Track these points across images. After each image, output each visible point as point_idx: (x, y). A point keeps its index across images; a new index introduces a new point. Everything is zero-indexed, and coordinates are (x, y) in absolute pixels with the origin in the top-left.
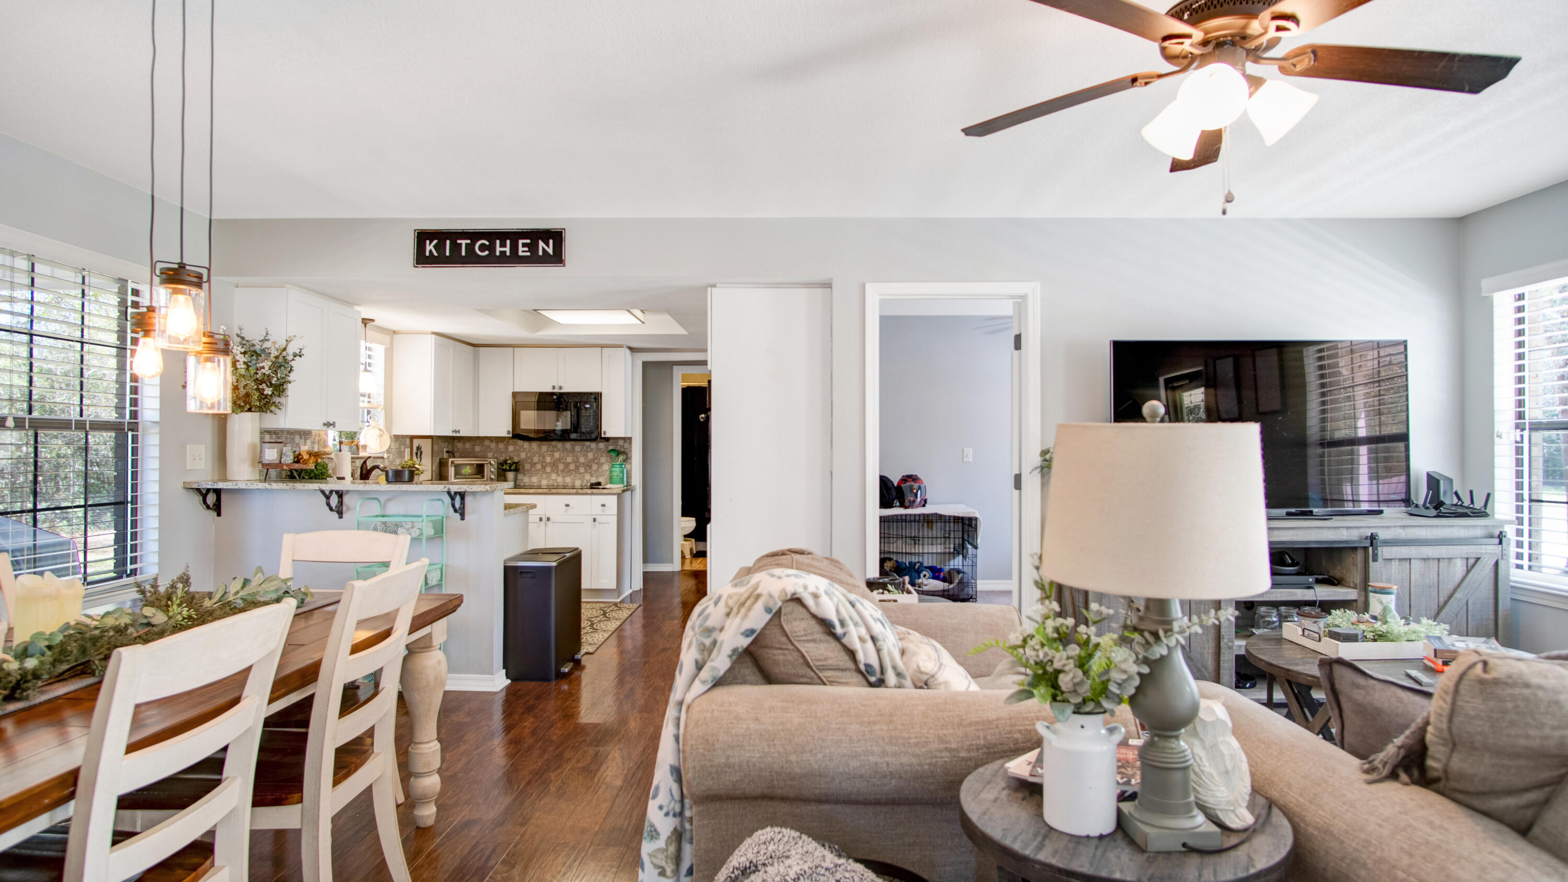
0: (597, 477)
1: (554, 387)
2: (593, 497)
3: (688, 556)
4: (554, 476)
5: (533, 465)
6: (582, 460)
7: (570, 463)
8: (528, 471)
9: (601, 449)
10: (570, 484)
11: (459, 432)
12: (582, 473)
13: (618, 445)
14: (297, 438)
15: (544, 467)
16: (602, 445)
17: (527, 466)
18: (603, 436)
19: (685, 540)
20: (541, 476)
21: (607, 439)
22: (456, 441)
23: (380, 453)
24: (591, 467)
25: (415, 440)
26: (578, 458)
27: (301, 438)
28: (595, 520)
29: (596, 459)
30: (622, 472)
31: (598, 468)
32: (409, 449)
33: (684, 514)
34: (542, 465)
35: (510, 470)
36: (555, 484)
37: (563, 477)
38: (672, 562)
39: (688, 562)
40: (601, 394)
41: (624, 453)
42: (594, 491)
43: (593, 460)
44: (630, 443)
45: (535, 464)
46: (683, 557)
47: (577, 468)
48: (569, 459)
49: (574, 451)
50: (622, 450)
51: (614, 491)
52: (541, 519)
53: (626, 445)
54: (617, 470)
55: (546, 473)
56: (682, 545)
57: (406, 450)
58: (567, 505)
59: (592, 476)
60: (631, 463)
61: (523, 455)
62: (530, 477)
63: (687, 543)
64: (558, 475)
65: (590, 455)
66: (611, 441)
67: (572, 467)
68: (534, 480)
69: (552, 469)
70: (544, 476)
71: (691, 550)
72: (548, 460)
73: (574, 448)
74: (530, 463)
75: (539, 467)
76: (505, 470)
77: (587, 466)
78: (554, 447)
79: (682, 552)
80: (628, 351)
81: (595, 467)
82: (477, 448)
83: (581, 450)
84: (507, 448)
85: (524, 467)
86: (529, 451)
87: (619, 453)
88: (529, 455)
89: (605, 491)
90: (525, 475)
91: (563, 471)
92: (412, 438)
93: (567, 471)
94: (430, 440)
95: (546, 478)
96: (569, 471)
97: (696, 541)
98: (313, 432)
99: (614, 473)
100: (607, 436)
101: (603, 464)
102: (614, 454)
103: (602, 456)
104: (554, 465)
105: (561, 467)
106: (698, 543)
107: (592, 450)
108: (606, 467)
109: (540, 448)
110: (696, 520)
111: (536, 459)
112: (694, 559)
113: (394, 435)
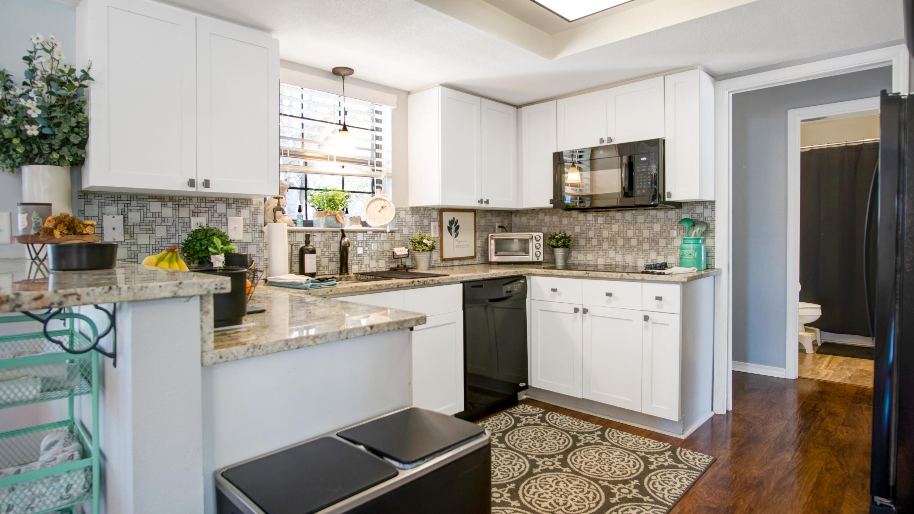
0: (665, 256)
1: (602, 141)
2: (645, 285)
3: (809, 350)
4: (612, 254)
5: (589, 239)
6: (646, 233)
7: (631, 238)
8: (583, 247)
9: (671, 219)
10: (630, 264)
11: (487, 202)
12: (646, 250)
13: (694, 213)
14: (221, 208)
15: (600, 243)
16: (673, 214)
17: (582, 242)
18: (667, 199)
19: (806, 330)
20: (597, 253)
21: (678, 205)
22: (513, 216)
23: (381, 226)
24: (658, 243)
25: (445, 214)
26: (641, 231)
27: (229, 206)
28: (646, 318)
29: (664, 232)
30: (698, 250)
31: (667, 244)
32: (437, 224)
33: (804, 297)
34: (599, 241)
35: (558, 247)
36: (614, 263)
37: (623, 255)
38: (784, 365)
39: (809, 359)
40: (664, 141)
41: (704, 223)
42: (646, 276)
43: (660, 234)
44: (713, 209)
45: (591, 239)
46: (802, 351)
47: (640, 243)
48: (630, 233)
49: (636, 223)
50: (701, 219)
51: (676, 278)
52: (576, 310)
53: (707, 213)
54: (690, 246)
55: (603, 250)
56: (800, 337)
57: (432, 224)
58: (609, 295)
59: (658, 254)
60: (714, 238)
61: (578, 229)
62: (585, 255)
63: (808, 335)
64: (617, 252)
65: (657, 228)
66: (685, 208)
67: (634, 242)
68: (590, 258)
69: (609, 244)
70: (601, 253)
71: (814, 344)
72: (605, 234)
73: (636, 219)
74: (585, 238)
75: (594, 242)
76: (554, 247)
77: (653, 241)
78: (613, 218)
79: (800, 344)
80: (706, 79)
81: (662, 242)
82: (533, 223)
83: (645, 221)
84: (561, 222)
85: (578, 243)
86: (585, 224)
87: (694, 223)
88: (584, 229)
89: (661, 277)
90: (579, 252)
91: (623, 247)
92: (441, 211)
93: (627, 247)
94: (473, 214)
95: (603, 256)
96: (631, 247)
97: (820, 330)
98: (255, 201)
99: (686, 252)
100: (674, 199)
101: (674, 238)
102: (686, 225)
103: (672, 228)
104: (612, 240)
105: (620, 242)
106: (823, 332)
107: (658, 221)
108: (677, 243)
109: (596, 220)
110: (822, 308)
111: (591, 234)
112: (818, 356)
113: (412, 208)
